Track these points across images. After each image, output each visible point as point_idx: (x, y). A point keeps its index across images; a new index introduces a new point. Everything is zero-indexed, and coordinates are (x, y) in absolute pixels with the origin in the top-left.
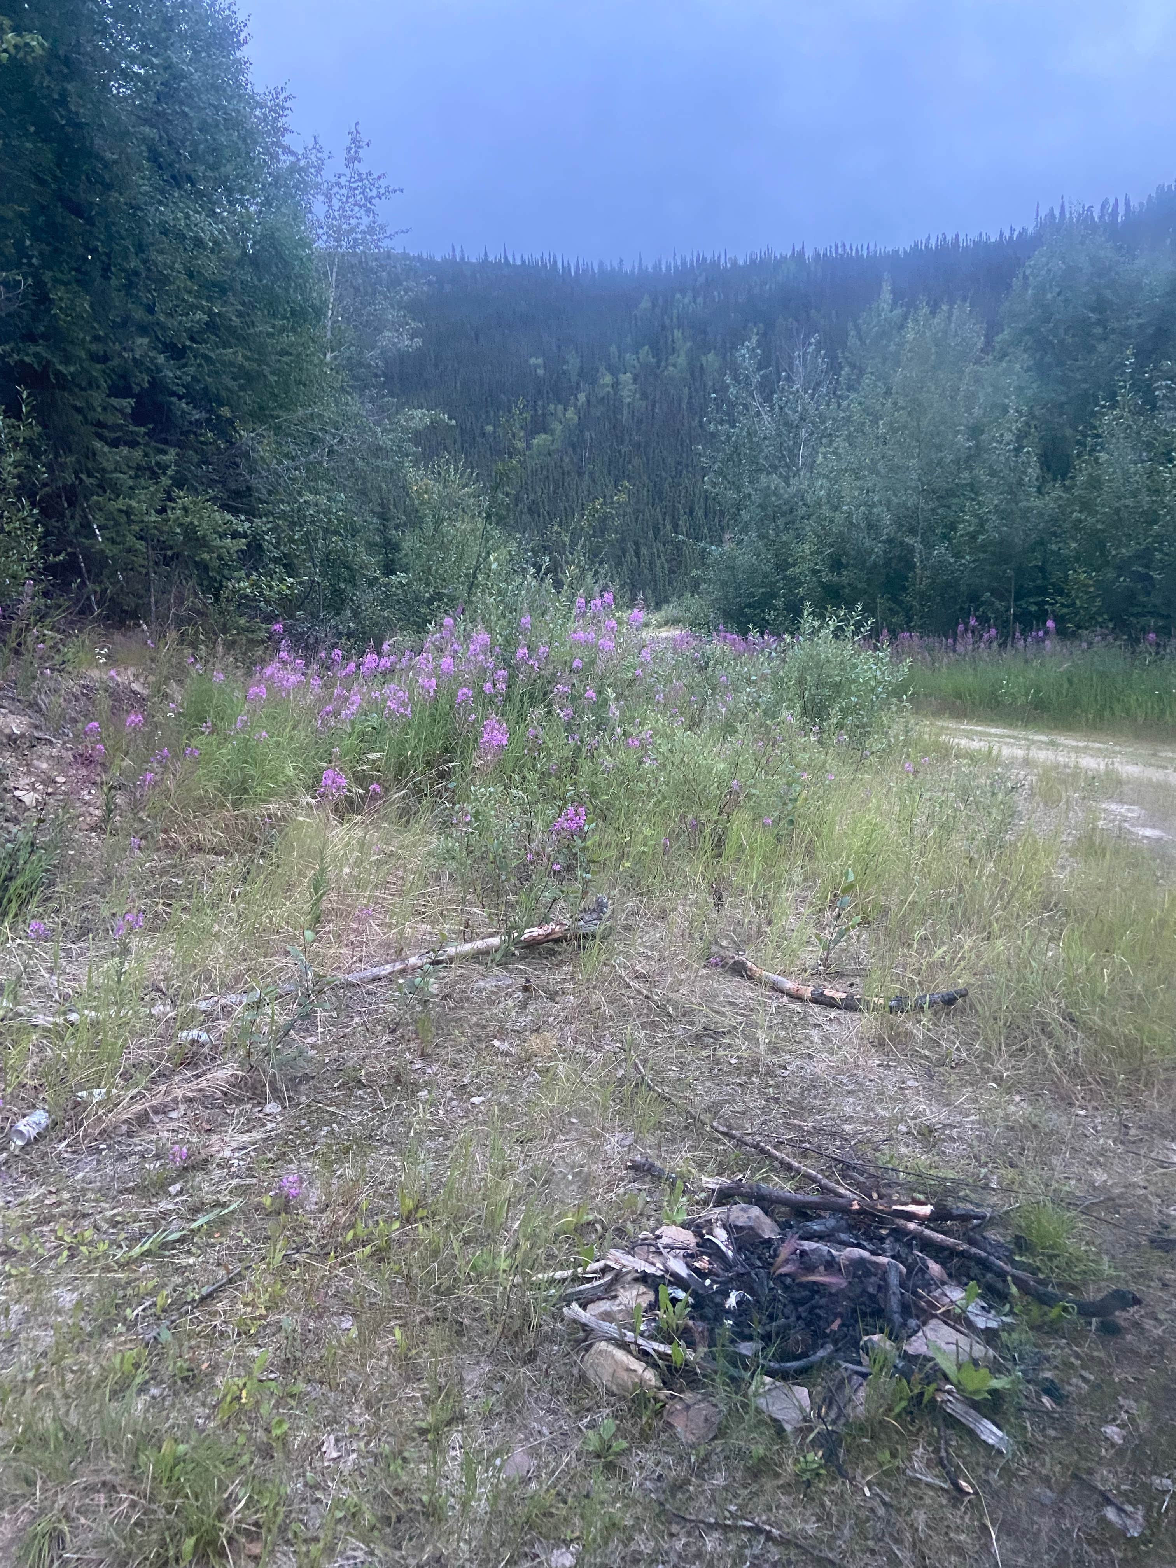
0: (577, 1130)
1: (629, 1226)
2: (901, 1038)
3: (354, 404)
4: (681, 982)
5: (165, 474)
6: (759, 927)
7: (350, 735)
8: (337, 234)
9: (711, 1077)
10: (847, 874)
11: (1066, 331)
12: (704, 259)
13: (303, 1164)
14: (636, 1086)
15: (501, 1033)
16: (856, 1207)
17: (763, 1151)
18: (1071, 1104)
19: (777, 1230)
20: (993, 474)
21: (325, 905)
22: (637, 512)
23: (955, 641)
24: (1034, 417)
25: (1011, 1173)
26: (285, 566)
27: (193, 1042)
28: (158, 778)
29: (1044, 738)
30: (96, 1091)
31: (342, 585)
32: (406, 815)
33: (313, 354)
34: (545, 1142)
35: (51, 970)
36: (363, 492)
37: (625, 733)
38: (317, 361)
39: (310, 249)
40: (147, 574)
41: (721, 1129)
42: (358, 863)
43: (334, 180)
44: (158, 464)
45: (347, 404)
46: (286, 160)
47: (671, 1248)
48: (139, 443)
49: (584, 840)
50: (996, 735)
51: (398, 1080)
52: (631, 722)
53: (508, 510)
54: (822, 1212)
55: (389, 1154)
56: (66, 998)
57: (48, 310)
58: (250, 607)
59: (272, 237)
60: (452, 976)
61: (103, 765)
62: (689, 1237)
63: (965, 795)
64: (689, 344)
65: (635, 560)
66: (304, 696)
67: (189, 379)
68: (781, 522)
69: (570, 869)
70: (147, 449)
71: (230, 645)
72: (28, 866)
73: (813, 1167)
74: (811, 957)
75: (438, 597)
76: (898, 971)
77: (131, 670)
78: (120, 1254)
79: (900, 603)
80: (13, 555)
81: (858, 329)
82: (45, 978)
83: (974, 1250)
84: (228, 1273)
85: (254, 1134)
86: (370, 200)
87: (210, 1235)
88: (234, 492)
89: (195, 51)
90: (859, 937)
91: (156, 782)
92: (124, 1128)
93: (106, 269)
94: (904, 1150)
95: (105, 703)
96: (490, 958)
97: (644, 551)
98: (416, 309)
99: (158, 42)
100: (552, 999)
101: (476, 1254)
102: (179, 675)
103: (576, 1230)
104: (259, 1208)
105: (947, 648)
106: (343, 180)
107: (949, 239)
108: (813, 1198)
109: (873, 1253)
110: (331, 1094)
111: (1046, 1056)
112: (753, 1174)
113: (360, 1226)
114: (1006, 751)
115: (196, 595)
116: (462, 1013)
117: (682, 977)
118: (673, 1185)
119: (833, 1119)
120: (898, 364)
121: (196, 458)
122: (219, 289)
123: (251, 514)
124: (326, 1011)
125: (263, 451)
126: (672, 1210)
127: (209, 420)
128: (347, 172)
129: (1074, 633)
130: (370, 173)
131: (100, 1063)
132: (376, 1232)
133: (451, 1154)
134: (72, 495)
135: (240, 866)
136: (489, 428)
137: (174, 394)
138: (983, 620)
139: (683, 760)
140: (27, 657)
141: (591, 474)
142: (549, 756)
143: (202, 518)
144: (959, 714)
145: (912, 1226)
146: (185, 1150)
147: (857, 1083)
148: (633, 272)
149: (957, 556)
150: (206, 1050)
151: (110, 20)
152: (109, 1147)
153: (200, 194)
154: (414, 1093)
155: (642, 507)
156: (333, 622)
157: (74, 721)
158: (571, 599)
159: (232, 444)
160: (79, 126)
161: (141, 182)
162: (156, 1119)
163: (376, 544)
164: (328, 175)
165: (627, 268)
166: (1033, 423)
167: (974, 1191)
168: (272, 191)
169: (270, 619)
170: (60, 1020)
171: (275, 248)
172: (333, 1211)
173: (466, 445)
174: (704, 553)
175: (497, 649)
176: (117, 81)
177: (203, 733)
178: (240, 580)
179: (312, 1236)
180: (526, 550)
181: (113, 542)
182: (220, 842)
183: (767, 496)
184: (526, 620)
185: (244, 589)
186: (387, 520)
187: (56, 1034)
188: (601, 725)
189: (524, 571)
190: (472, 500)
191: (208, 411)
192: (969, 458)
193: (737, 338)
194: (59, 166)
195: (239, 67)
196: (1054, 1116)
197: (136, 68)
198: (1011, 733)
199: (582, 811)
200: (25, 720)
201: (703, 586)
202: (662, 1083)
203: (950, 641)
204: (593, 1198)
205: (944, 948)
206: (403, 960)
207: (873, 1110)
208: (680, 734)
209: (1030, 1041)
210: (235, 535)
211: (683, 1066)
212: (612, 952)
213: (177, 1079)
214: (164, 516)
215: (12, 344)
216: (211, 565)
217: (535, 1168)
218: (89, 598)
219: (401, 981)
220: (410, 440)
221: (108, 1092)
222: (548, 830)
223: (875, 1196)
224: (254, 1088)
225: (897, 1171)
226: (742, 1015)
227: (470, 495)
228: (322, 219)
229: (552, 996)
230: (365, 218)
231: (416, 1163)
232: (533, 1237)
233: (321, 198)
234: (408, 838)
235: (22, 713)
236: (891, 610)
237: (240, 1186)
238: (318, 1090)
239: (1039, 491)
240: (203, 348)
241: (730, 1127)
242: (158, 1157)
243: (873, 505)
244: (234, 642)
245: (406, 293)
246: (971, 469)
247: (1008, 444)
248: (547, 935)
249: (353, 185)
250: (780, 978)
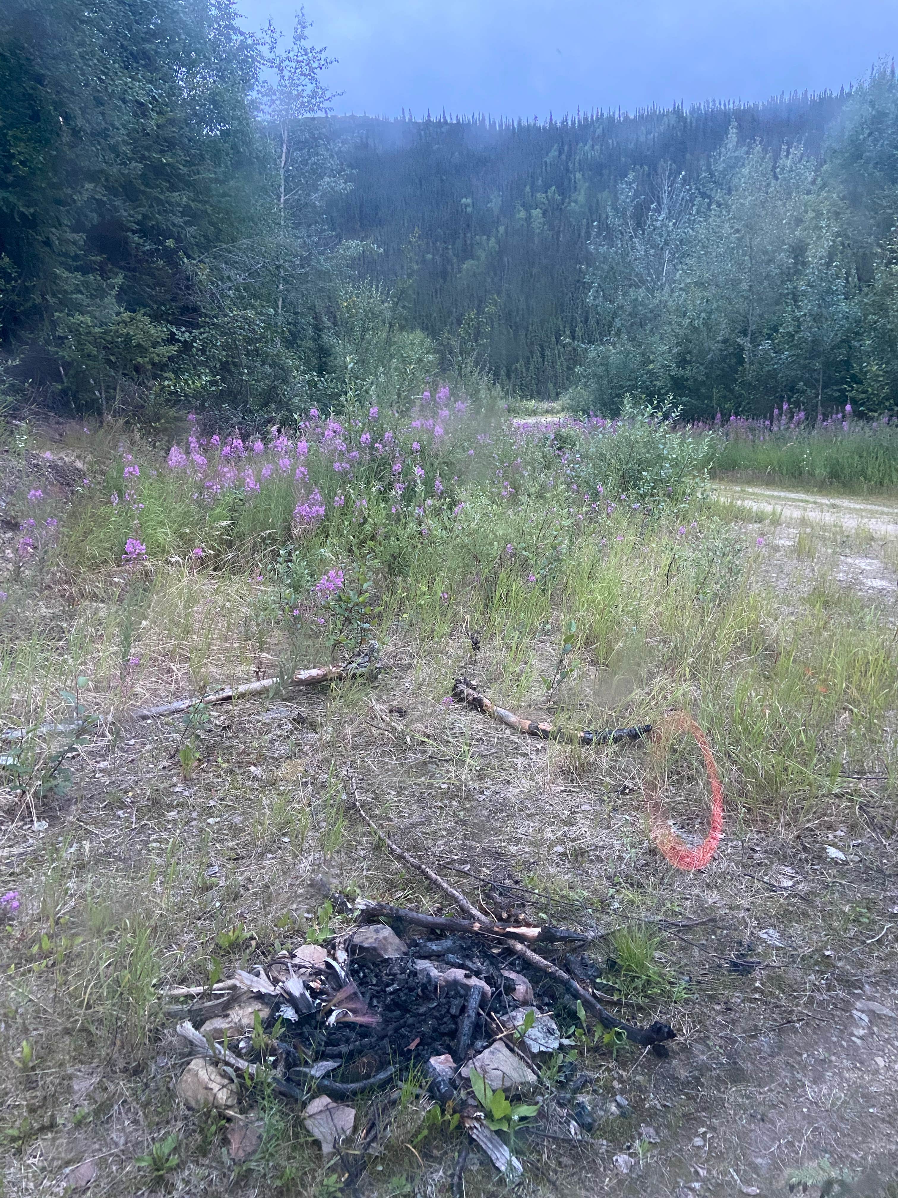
2: (584, 768)
8: (288, 99)
9: (420, 800)
12: (602, 114)
15: (260, 760)
16: (479, 928)
17: (422, 873)
20: (808, 284)
23: (771, 422)
43: (284, 55)
44: (108, 286)
46: (237, 38)
47: (299, 967)
48: (98, 270)
51: (156, 802)
54: (446, 933)
60: (236, 710)
62: (321, 956)
64: (587, 184)
65: (540, 360)
67: (142, 217)
68: (648, 327)
74: (539, 694)
79: (731, 392)
83: (560, 972)
85: (14, 849)
86: (313, 70)
97: (548, 352)
98: (352, 158)
100: (315, 729)
105: (765, 428)
106: (291, 55)
107: (800, 94)
108: (447, 919)
110: (95, 814)
116: (235, 742)
118: (335, 904)
119: (505, 841)
122: (169, 143)
123: (191, 325)
125: (203, 275)
127: (157, 250)
128: (295, 47)
129: (866, 415)
130: (313, 49)
136: (429, 256)
137: (129, 229)
138: (795, 405)
141: (508, 292)
145: (518, 947)
147: (538, 808)
148: (545, 127)
149: (778, 353)
154: (165, 813)
156: (261, 413)
159: (177, 269)
163: (311, 350)
164: (280, 51)
165: (540, 123)
178: (170, 379)
183: (636, 306)
184: (374, 410)
185: (168, 386)
186: (320, 330)
191: (156, 243)
203: (767, 422)
220: (349, 266)
223: (504, 916)
229: (316, 727)
230: (310, 85)
233: (275, 70)
236: (723, 397)
240: (155, 192)
243: (712, 312)
244: (164, 429)
247: (821, 259)
248: (325, 675)
249: (300, 59)
250: (507, 713)
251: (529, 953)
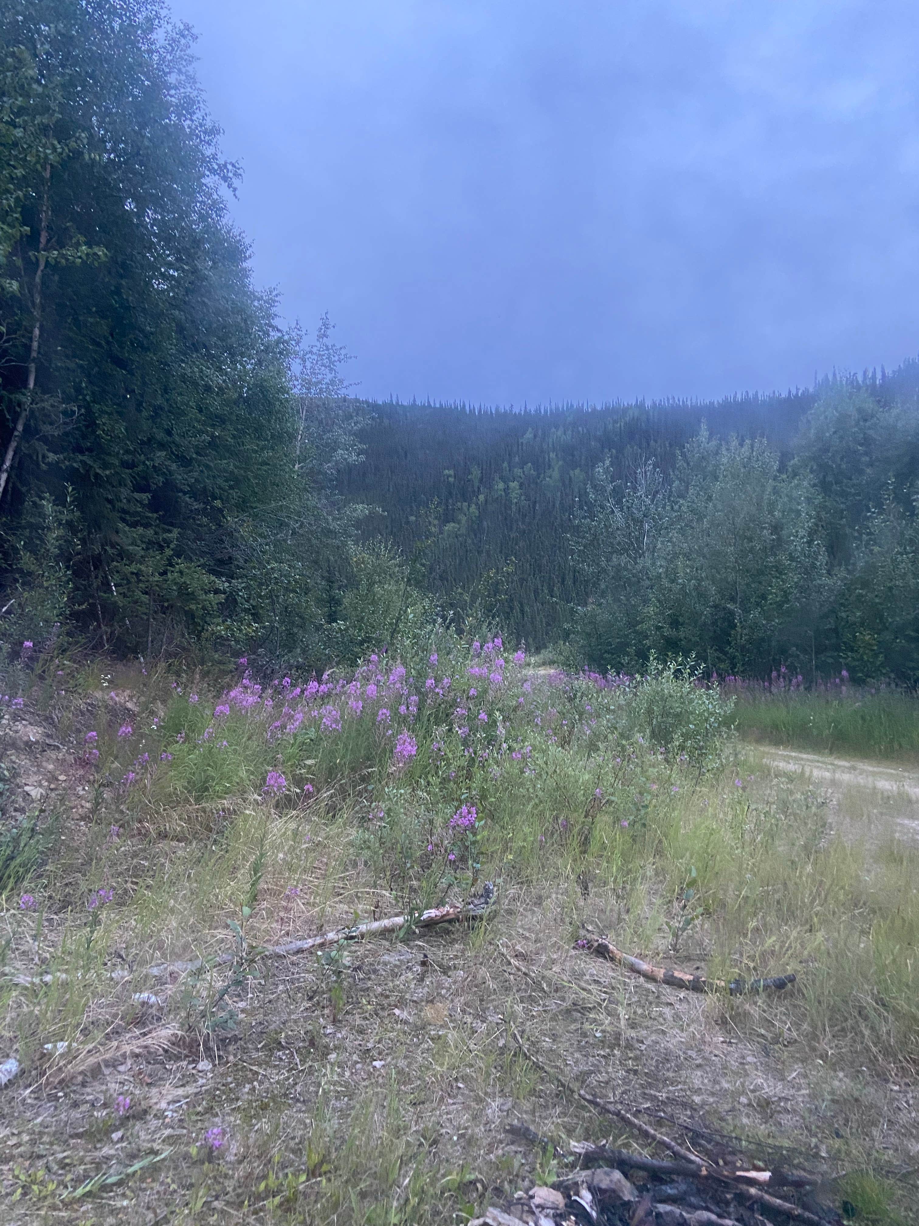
0: (463, 1094)
1: (506, 1186)
2: (741, 1017)
3: (312, 500)
4: (553, 962)
5: (168, 547)
6: (619, 914)
7: (293, 745)
8: (308, 385)
9: (580, 1049)
10: (690, 870)
11: (842, 459)
12: (572, 406)
13: (227, 1118)
14: (515, 1055)
15: (401, 1003)
16: (704, 1172)
17: (623, 1119)
18: (887, 1081)
19: (636, 1193)
20: (792, 559)
21: (262, 885)
22: (522, 580)
23: (770, 684)
24: (820, 520)
25: (837, 1143)
26: (252, 614)
27: (143, 1004)
28: (138, 777)
29: (847, 764)
30: (60, 1044)
31: (295, 630)
32: (332, 811)
33: (285, 464)
34: (435, 1105)
35: (35, 938)
36: (316, 562)
37: (510, 748)
38: (287, 470)
39: (288, 393)
40: (148, 620)
41: (588, 1097)
42: (293, 849)
43: (308, 349)
44: (164, 540)
45: (308, 500)
46: (274, 335)
47: (541, 1207)
48: (151, 525)
49: (475, 834)
50: (808, 760)
51: (312, 1043)
52: (516, 740)
53: (424, 576)
54: (675, 1177)
55: (300, 1111)
56: (43, 961)
57: (94, 432)
58: (224, 645)
59: (262, 386)
60: (362, 950)
61: (96, 766)
62: (557, 1198)
63: (784, 807)
64: (560, 463)
65: (520, 615)
66: (259, 713)
67: (193, 480)
69: (463, 859)
70: (157, 529)
71: (205, 675)
72: (26, 849)
73: (667, 1135)
74: (663, 942)
75: (368, 640)
76: (736, 957)
77: (128, 692)
78: (65, 1194)
79: (726, 653)
80: (48, 605)
81: (683, 455)
82: (29, 944)
83: (807, 1214)
84: (156, 1216)
85: (187, 1088)
86: (333, 363)
87: (142, 1180)
88: (219, 560)
89: (214, 263)
90: (702, 925)
91: (136, 781)
92: (80, 1078)
93: (139, 404)
94: (745, 1120)
95: (104, 718)
96: (395, 935)
97: (527, 609)
98: (362, 435)
99: (189, 256)
100: (445, 973)
101: (370, 1207)
102: (165, 697)
103: (459, 1188)
104: (186, 1156)
105: (765, 689)
106: (315, 350)
107: (751, 395)
108: (667, 1163)
109: (720, 1216)
110: (255, 1055)
111: (863, 1037)
112: (615, 1140)
113: (272, 1177)
114: (816, 773)
115: (183, 636)
116: (369, 984)
117: (555, 956)
118: (544, 1150)
119: (685, 1091)
120: (716, 478)
121: (193, 536)
122: (220, 420)
123: (231, 576)
124: (255, 978)
125: (244, 531)
126: (544, 1172)
127: (205, 509)
128: (318, 344)
129: (864, 682)
130: (334, 345)
131: (65, 1019)
132: (285, 1183)
133: (353, 1113)
134: (97, 562)
135: (197, 851)
136: (413, 518)
137: (181, 491)
138: (792, 669)
139: (555, 771)
140: (49, 681)
141: (488, 552)
142: (448, 765)
143: (193, 579)
144: (777, 742)
145: (753, 1191)
146: (128, 1101)
147: (704, 1058)
148: (520, 414)
149: (769, 619)
150: (154, 1011)
151: (155, 240)
152: (65, 1095)
153: (210, 356)
154: (325, 1055)
155: (526, 576)
156: (286, 658)
157: (79, 731)
158: (470, 643)
159: (220, 526)
160: (128, 308)
161: (169, 347)
162: (106, 1071)
163: (323, 600)
164: (304, 345)
165: (516, 410)
166: (820, 523)
167: (807, 1160)
168: (263, 355)
169: (237, 654)
170: (37, 980)
171: (262, 393)
172: (250, 1162)
173: (395, 530)
174: (572, 612)
175: (411, 679)
176: (157, 279)
177: (177, 742)
178: (218, 624)
179: (230, 1185)
180: (438, 606)
181: (125, 596)
182: (182, 832)
183: (619, 571)
184: (434, 657)
185: (220, 631)
186: (332, 582)
187: (32, 992)
188: (491, 740)
189: (435, 621)
190: (397, 569)
191: (204, 503)
192: (772, 548)
193: (594, 459)
194: (112, 335)
195: (245, 274)
196: (872, 1090)
197: (171, 272)
198: (821, 759)
199: (473, 810)
200: (40, 730)
201: (572, 636)
202: (537, 1052)
203: (767, 684)
204: (475, 1159)
205: (774, 938)
206: (322, 935)
207: (718, 1083)
208: (554, 750)
209: (850, 1022)
210: (217, 592)
211: (555, 1038)
212: (496, 932)
213: (128, 1035)
214: (164, 577)
215: (65, 455)
216: (196, 614)
217: (426, 1129)
218: (101, 637)
219: (319, 953)
220: (353, 526)
221: (70, 1045)
222: (446, 826)
223: (721, 1162)
224: (191, 1046)
225: (740, 1140)
226: (605, 992)
227: (396, 565)
228: (298, 375)
229: (445, 970)
230: (329, 374)
231: (323, 1119)
232: (421, 1193)
233: (298, 361)
234: (333, 830)
235: (38, 724)
236: (718, 658)
237: (172, 1136)
238: (245, 1050)
239: (829, 572)
240: (205, 460)
241: (594, 1096)
242: (105, 1105)
243: (702, 579)
244: (208, 672)
245: (355, 425)
246: (775, 555)
247: (802, 538)
248: (443, 916)
249: (322, 353)
250: (637, 960)
251: (767, 1197)
